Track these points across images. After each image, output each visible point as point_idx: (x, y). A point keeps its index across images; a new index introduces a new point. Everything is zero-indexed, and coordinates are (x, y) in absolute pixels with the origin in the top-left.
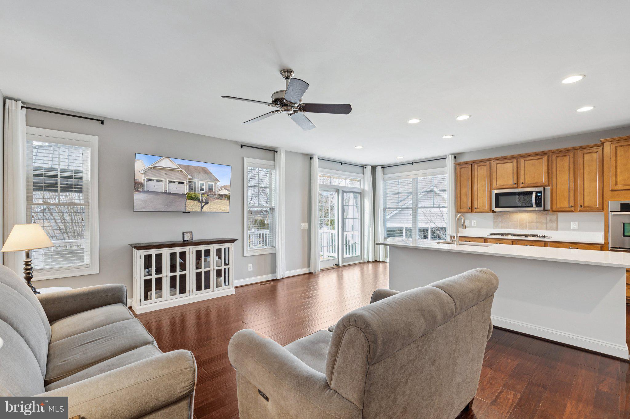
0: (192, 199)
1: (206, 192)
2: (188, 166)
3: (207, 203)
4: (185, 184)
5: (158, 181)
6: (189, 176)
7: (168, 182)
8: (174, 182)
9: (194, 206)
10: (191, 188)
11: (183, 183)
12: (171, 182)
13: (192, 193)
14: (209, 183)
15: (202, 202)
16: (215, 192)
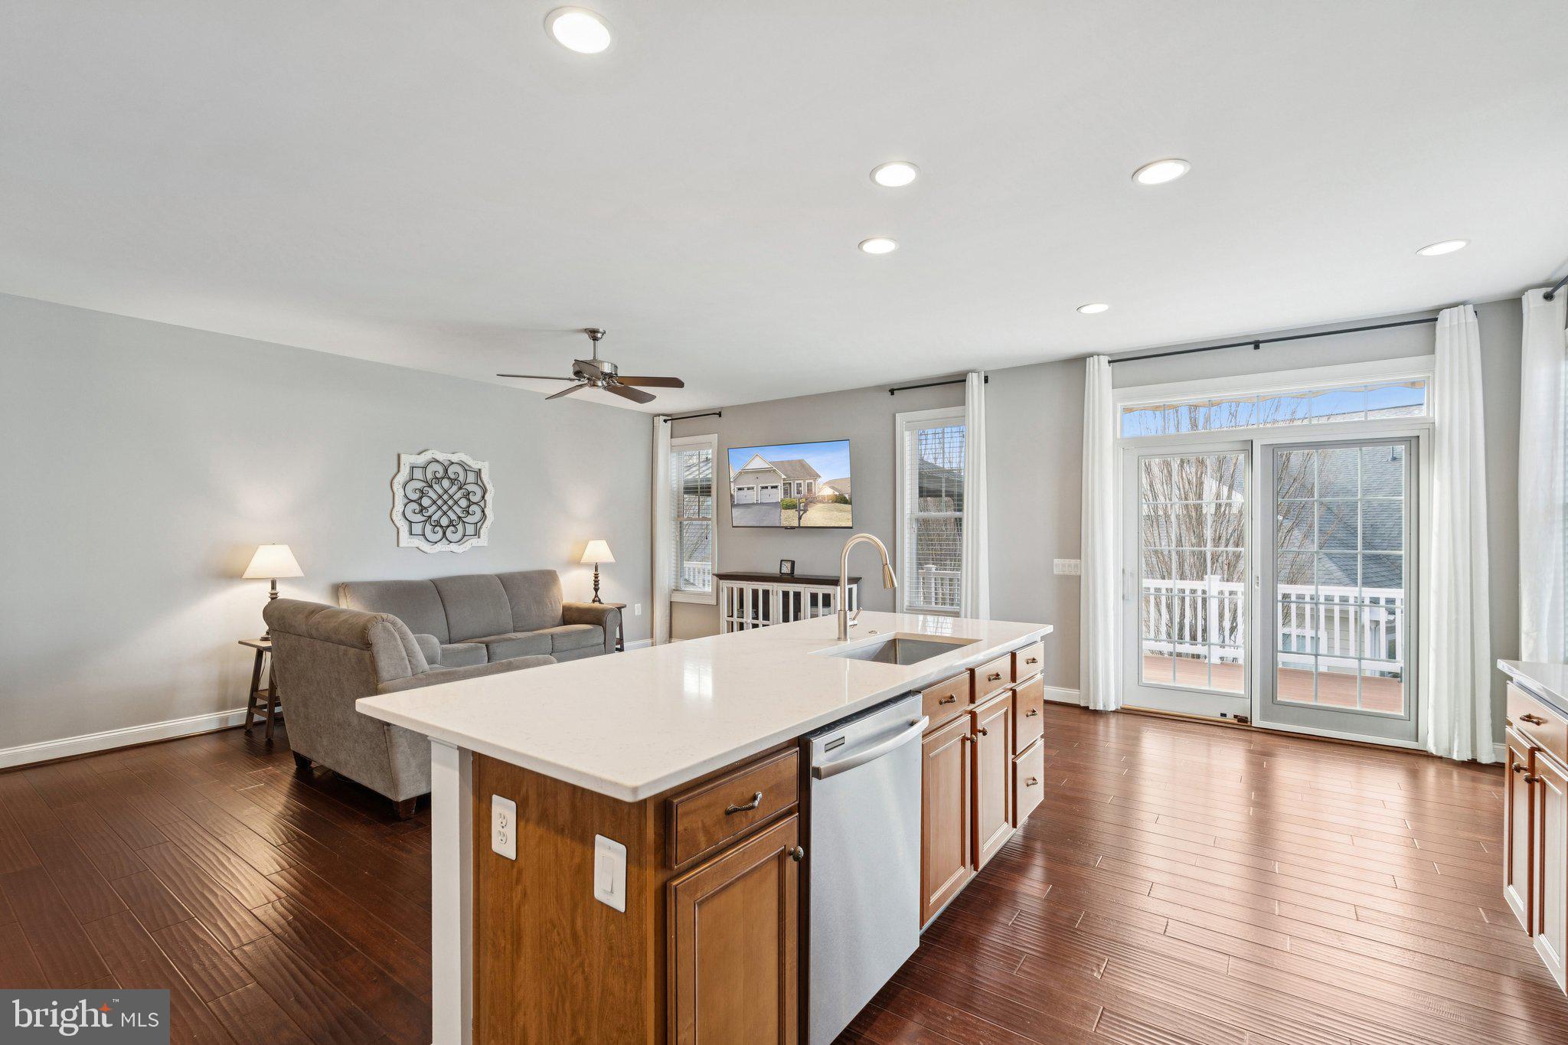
0: (788, 507)
1: (804, 495)
2: (782, 462)
3: (805, 511)
4: (779, 487)
5: (749, 489)
6: (783, 477)
7: (759, 488)
8: (767, 487)
9: (789, 518)
10: (786, 492)
11: (776, 487)
12: (763, 488)
13: (788, 499)
14: (807, 481)
15: (799, 511)
16: (815, 493)
